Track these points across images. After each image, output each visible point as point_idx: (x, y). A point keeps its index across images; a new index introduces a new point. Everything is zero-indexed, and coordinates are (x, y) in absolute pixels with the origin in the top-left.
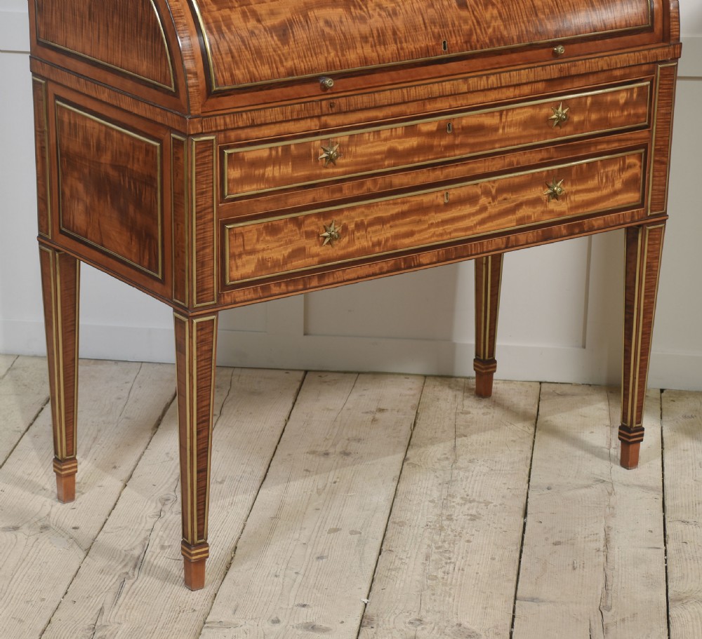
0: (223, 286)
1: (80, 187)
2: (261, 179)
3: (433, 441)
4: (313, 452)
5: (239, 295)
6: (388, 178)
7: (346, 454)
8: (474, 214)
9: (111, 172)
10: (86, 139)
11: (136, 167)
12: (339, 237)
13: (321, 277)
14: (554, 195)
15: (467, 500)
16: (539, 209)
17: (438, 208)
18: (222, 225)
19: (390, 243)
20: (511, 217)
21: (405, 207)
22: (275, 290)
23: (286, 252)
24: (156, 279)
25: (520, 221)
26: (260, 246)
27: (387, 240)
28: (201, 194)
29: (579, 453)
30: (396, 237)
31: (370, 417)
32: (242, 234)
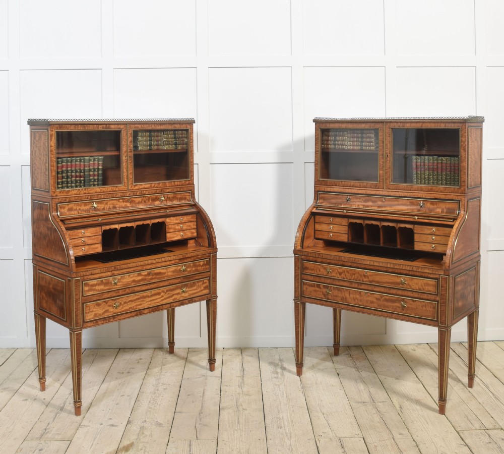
0: (84, 322)
1: (44, 295)
2: (94, 290)
3: (155, 367)
4: (119, 373)
5: (89, 324)
6: (133, 288)
7: (129, 373)
8: (160, 298)
9: (52, 290)
10: (46, 281)
11: (59, 288)
12: (119, 306)
13: (114, 318)
14: (183, 292)
15: (163, 384)
16: (179, 296)
17: (149, 297)
18: (83, 304)
19: (135, 307)
20: (171, 298)
21: (139, 297)
22: (100, 322)
23: (103, 311)
24: (64, 321)
25: (174, 299)
26: (94, 310)
27: (133, 307)
28: (76, 295)
29: (198, 368)
30: (136, 306)
31: (137, 361)
32: (89, 306)
